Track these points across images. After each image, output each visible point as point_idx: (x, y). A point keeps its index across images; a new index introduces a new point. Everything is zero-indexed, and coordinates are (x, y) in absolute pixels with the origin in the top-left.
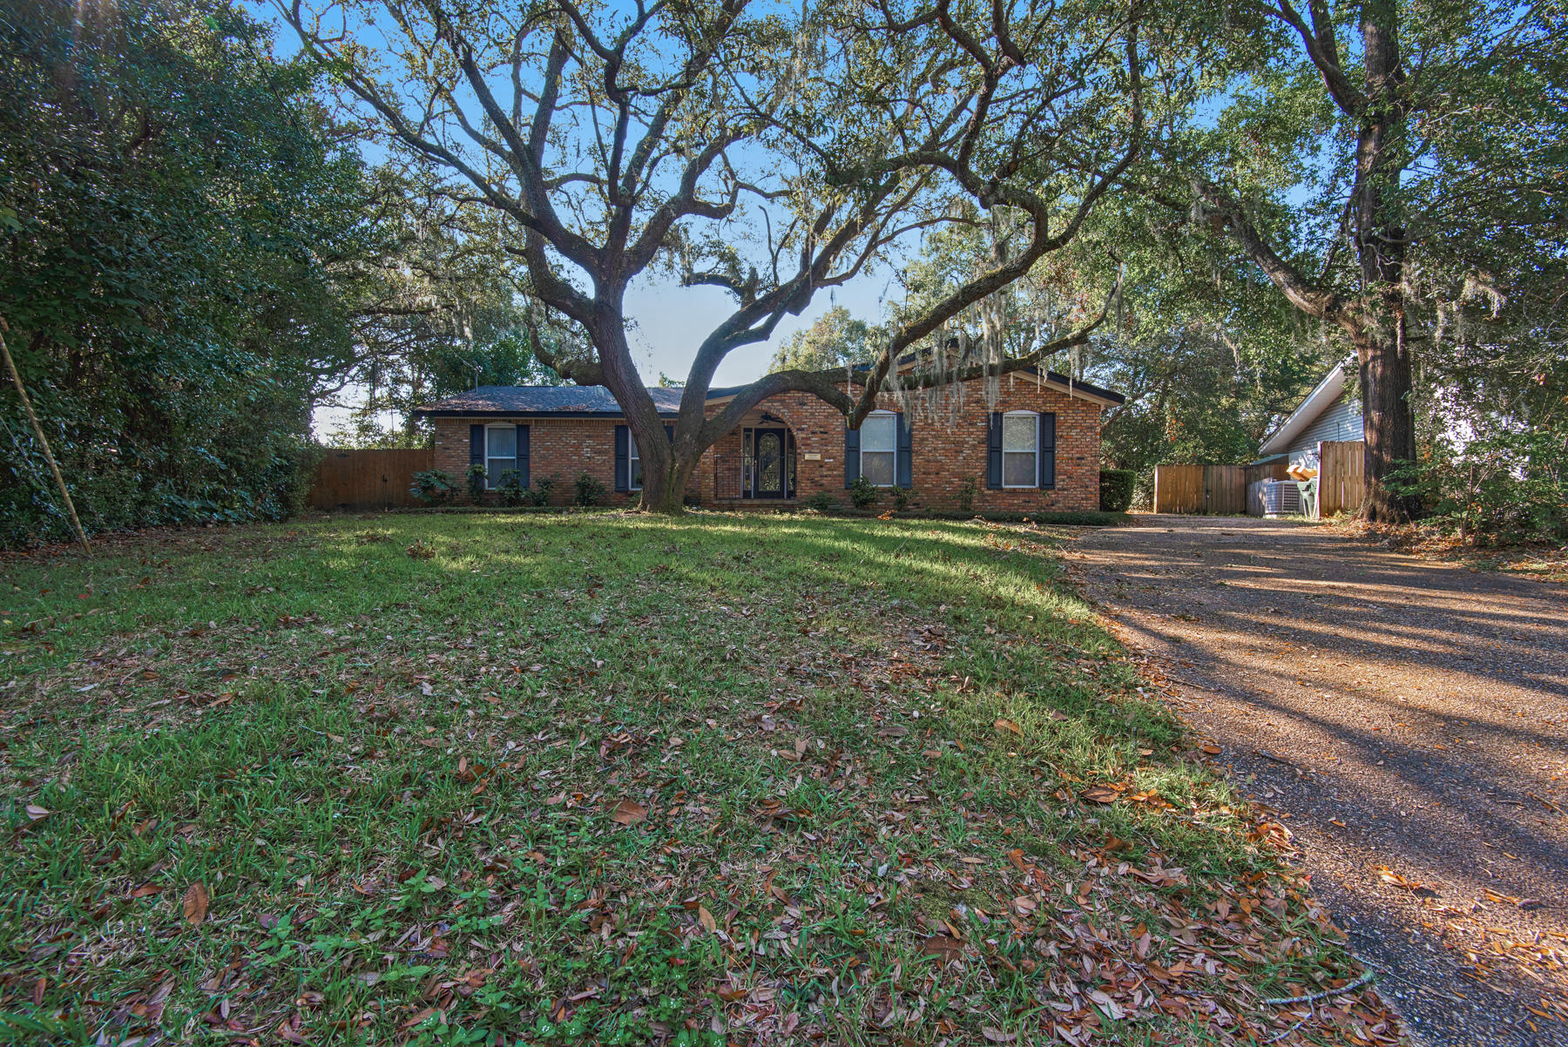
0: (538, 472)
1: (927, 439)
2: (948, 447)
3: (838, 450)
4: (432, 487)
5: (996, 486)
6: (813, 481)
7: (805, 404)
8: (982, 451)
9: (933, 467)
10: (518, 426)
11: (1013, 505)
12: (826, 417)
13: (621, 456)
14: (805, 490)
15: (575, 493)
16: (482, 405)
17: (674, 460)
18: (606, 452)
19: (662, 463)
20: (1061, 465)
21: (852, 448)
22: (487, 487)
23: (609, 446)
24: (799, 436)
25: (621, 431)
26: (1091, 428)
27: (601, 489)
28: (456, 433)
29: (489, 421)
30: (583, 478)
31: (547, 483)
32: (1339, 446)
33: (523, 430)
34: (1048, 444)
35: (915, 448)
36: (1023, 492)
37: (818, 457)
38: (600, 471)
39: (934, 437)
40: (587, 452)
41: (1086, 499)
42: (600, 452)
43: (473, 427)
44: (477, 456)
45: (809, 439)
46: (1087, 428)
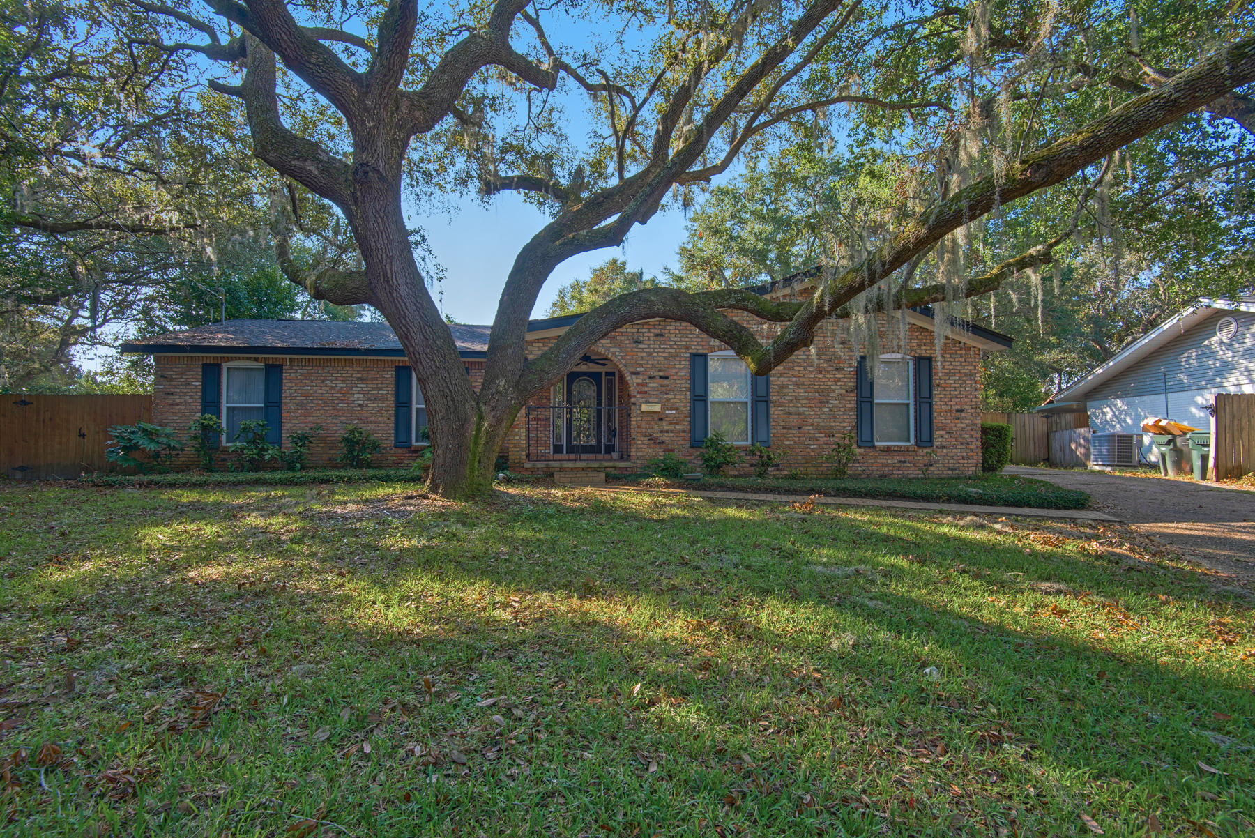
0: (293, 423)
1: (787, 387)
2: (811, 396)
3: (682, 399)
4: (136, 447)
5: (870, 444)
6: (650, 438)
7: (641, 342)
8: (851, 401)
9: (794, 421)
10: (267, 366)
11: (887, 465)
12: (667, 359)
13: (402, 404)
14: (641, 450)
15: (340, 452)
16: (221, 338)
17: (481, 418)
18: (383, 399)
19: (463, 422)
20: (939, 419)
21: (699, 398)
22: (224, 443)
23: (388, 391)
24: (633, 381)
25: (403, 374)
26: (971, 375)
27: (376, 446)
28: (182, 374)
29: (228, 360)
30: (352, 432)
31: (303, 438)
32: (1236, 399)
33: (273, 373)
34: (925, 393)
35: (774, 396)
36: (899, 450)
37: (658, 408)
38: (376, 422)
39: (796, 384)
40: (358, 399)
41: (968, 458)
42: (375, 399)
43: (206, 367)
44: (211, 403)
45: (645, 385)
46: (966, 375)
